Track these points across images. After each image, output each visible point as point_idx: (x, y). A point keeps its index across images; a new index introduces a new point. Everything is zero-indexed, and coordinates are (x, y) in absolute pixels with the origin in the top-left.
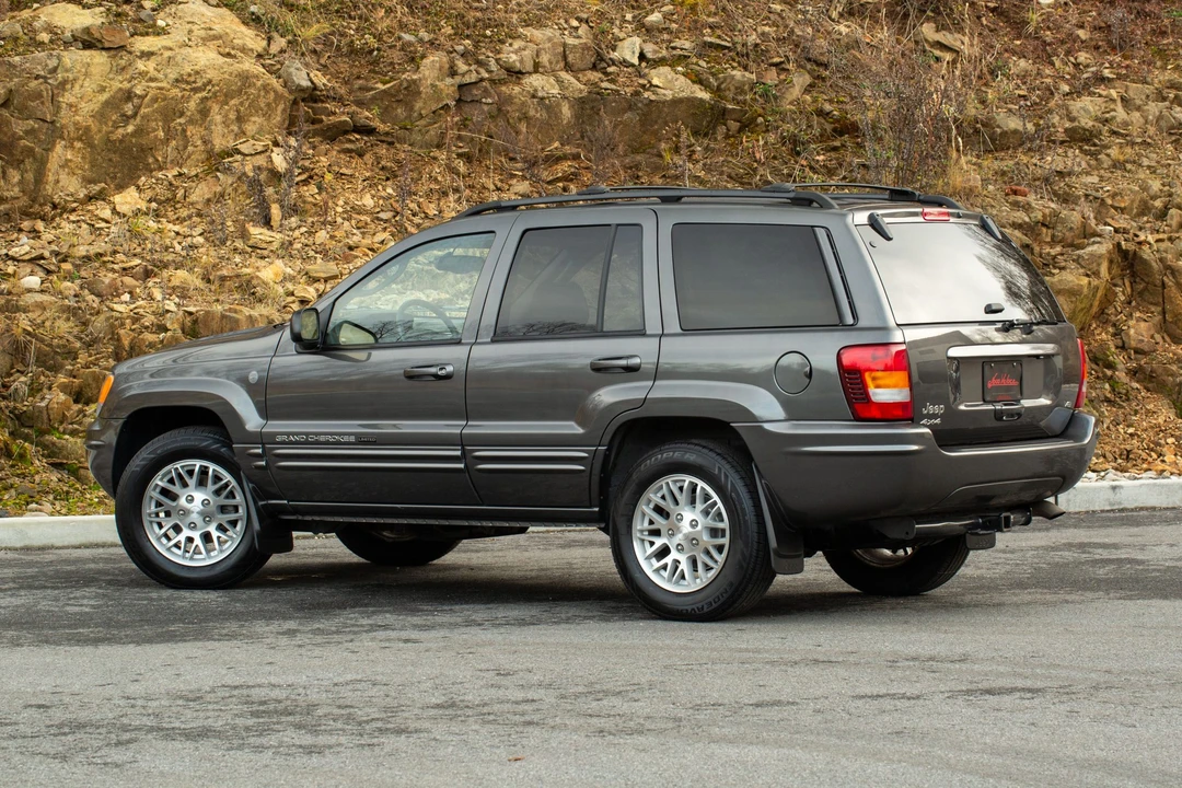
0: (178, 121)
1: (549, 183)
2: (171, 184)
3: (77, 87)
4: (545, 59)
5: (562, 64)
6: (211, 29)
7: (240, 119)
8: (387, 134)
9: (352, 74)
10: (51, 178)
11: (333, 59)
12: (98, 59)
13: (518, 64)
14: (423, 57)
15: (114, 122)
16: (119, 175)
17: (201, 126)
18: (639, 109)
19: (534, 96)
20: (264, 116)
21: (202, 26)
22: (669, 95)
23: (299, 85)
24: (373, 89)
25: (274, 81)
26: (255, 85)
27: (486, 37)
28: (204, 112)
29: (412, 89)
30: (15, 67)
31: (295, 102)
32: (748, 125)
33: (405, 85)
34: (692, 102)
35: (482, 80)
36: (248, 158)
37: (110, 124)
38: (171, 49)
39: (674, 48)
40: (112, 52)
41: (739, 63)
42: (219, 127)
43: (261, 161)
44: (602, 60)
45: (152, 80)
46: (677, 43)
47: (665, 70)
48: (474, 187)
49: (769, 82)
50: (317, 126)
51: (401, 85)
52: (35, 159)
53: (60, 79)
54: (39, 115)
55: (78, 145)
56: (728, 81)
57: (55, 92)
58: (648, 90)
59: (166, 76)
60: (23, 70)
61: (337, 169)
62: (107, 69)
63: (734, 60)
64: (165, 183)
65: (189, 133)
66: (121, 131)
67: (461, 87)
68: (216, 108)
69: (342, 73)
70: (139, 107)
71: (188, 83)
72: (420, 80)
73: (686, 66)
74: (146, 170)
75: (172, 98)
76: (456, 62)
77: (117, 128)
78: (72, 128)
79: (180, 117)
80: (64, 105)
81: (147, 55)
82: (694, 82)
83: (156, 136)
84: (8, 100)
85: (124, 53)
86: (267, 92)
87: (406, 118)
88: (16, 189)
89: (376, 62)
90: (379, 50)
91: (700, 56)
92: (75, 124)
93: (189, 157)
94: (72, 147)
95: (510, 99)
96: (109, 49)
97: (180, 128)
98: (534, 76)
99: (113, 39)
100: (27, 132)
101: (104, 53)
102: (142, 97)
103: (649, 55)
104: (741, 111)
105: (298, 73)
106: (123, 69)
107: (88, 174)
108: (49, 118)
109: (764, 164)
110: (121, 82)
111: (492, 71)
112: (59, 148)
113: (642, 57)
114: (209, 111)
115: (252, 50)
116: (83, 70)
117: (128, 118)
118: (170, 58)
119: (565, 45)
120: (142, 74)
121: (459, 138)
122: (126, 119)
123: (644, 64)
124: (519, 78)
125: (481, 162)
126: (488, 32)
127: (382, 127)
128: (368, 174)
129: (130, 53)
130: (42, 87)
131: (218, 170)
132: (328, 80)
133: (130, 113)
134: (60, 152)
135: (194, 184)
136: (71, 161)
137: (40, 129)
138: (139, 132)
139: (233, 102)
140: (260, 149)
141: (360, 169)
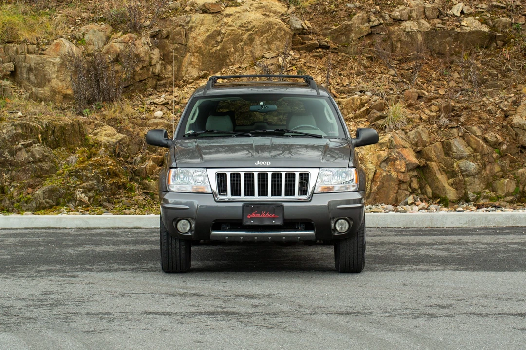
0: (240, 44)
1: (406, 70)
2: (235, 71)
3: (197, 29)
4: (414, 14)
5: (423, 16)
6: (261, 3)
7: (268, 43)
8: (335, 49)
9: (323, 22)
10: (184, 69)
11: (316, 16)
12: (208, 17)
13: (399, 17)
14: (354, 14)
15: (213, 44)
16: (214, 68)
17: (250, 46)
18: (453, 36)
19: (404, 31)
20: (280, 41)
21: (259, 2)
22: (468, 29)
23: (295, 27)
24: (331, 29)
25: (284, 26)
26: (275, 27)
27: (387, 4)
28: (251, 40)
29: (348, 29)
30: (172, 21)
31: (295, 34)
32: (506, 43)
33: (344, 26)
34: (479, 32)
35: (381, 24)
36: (268, 60)
37: (211, 45)
38: (239, 12)
39: (478, 8)
40: (214, 14)
41: (507, 14)
42: (258, 46)
43: (274, 61)
44: (441, 14)
45: (230, 26)
46: (480, 6)
47: (471, 18)
48: (371, 72)
49: (520, 23)
50: (303, 46)
51: (343, 27)
52: (178, 61)
53: (190, 26)
54: (180, 42)
55: (196, 54)
56: (499, 22)
57: (187, 32)
58: (459, 27)
59: (236, 24)
60: (176, 23)
61: (308, 64)
62: (212, 21)
63: (504, 13)
64: (233, 71)
65: (244, 49)
66: (215, 48)
67: (372, 27)
68: (257, 38)
69: (319, 22)
70: (223, 38)
71: (245, 27)
72: (352, 24)
73: (481, 16)
74: (227, 65)
75: (237, 34)
76: (371, 16)
77: (214, 47)
78: (193, 48)
79: (241, 42)
80: (191, 38)
81: (228, 15)
82: (482, 23)
83: (230, 51)
84: (168, 35)
85: (219, 14)
86: (281, 31)
87: (346, 41)
88: (170, 74)
89: (334, 17)
90: (336, 11)
91: (488, 11)
92: (195, 45)
93: (244, 59)
94: (194, 55)
95: (393, 32)
96: (213, 13)
97: (240, 47)
98: (407, 22)
99: (214, 8)
100: (175, 49)
101: (210, 15)
102: (224, 34)
103: (465, 12)
104: (504, 36)
105: (296, 22)
106: (218, 21)
107: (201, 67)
108: (184, 43)
109: (509, 60)
110: (217, 27)
111: (387, 20)
112: (188, 56)
113: (462, 12)
114: (254, 39)
115: (279, 13)
116: (200, 22)
117: (219, 43)
118: (238, 16)
119: (425, 8)
120: (226, 24)
121: (370, 50)
122: (218, 43)
123: (462, 16)
124: (400, 23)
125: (378, 61)
126: (389, 3)
127: (332, 45)
128: (322, 67)
129: (222, 15)
130: (181, 30)
131: (255, 65)
132: (311, 25)
133: (219, 40)
134: (188, 57)
135: (244, 71)
136: (193, 61)
137: (180, 48)
138: (222, 49)
139: (265, 35)
140: (274, 56)
141: (319, 64)
